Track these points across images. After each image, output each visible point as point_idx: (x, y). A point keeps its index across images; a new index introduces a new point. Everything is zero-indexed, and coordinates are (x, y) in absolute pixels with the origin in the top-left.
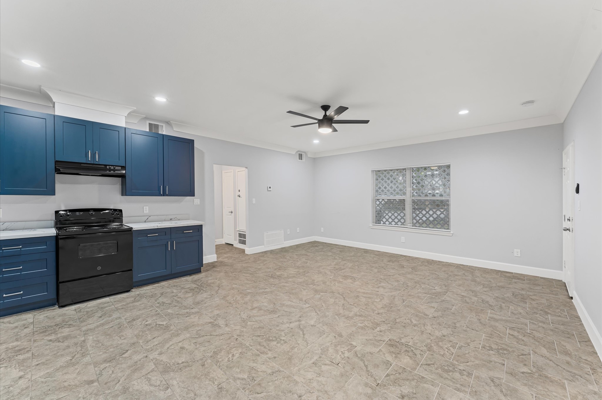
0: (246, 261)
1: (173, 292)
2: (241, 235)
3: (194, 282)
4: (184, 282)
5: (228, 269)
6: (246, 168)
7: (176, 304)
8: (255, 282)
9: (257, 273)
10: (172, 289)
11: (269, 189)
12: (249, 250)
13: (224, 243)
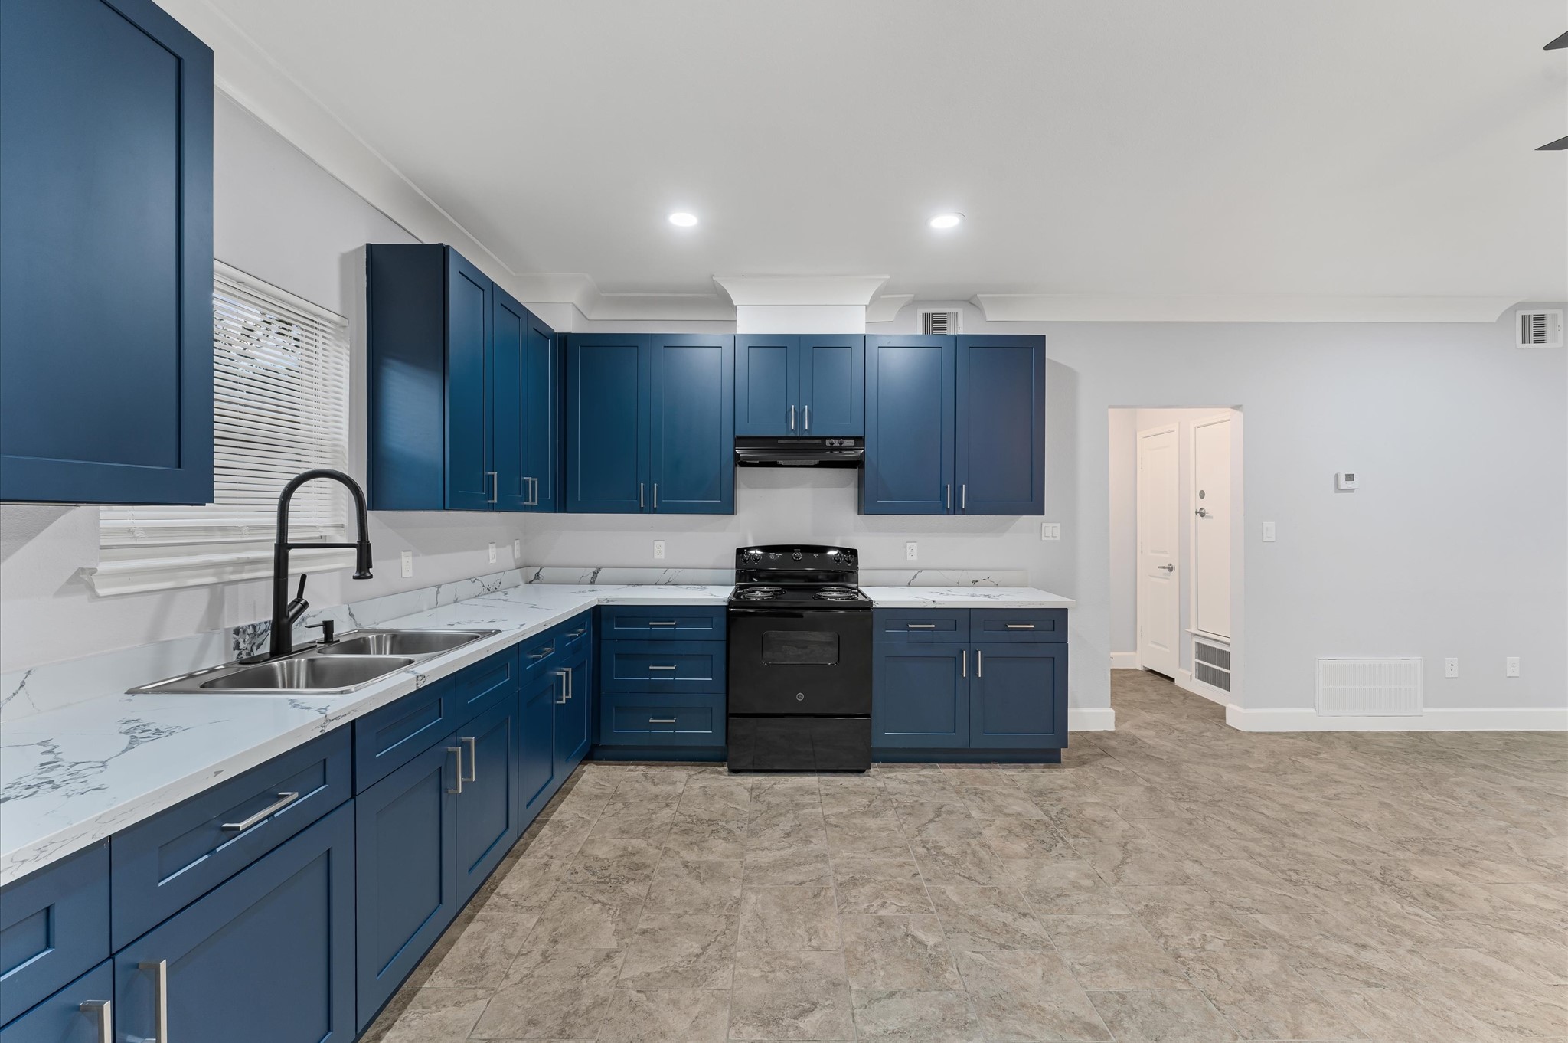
0: (1236, 762)
1: (969, 816)
2: (1204, 651)
3: (1039, 795)
4: (1005, 784)
5: (1158, 775)
6: (1237, 408)
7: (975, 872)
8: (1291, 881)
9: (1295, 835)
10: (969, 803)
11: (1344, 484)
12: (1241, 716)
13: (1140, 668)
